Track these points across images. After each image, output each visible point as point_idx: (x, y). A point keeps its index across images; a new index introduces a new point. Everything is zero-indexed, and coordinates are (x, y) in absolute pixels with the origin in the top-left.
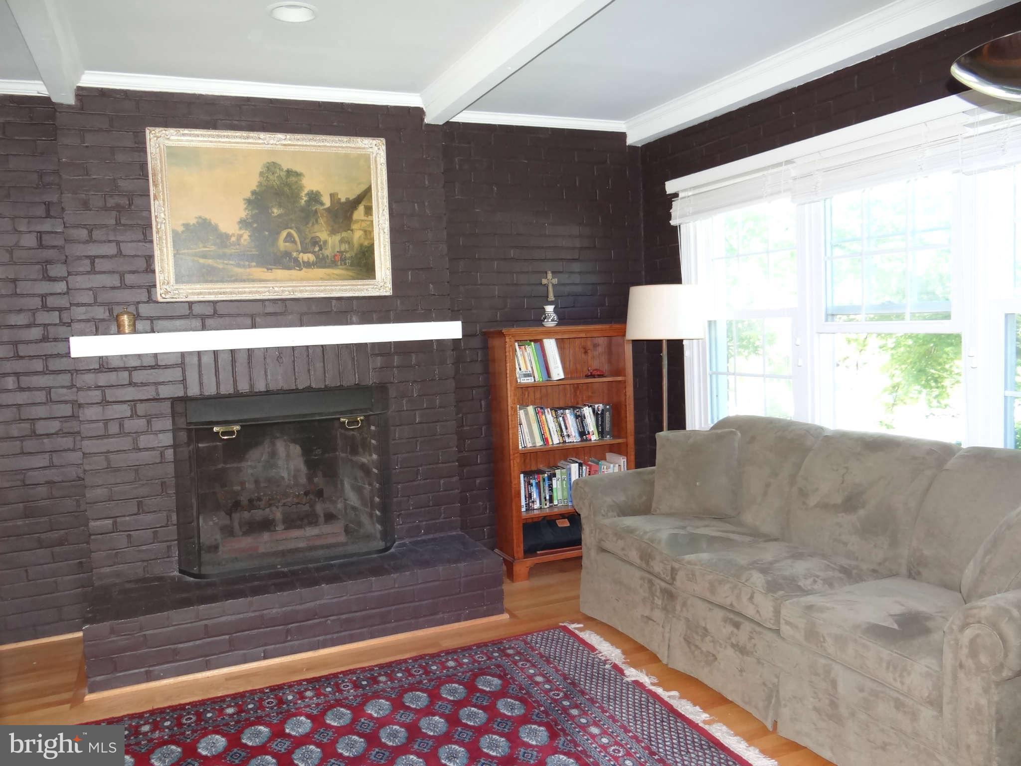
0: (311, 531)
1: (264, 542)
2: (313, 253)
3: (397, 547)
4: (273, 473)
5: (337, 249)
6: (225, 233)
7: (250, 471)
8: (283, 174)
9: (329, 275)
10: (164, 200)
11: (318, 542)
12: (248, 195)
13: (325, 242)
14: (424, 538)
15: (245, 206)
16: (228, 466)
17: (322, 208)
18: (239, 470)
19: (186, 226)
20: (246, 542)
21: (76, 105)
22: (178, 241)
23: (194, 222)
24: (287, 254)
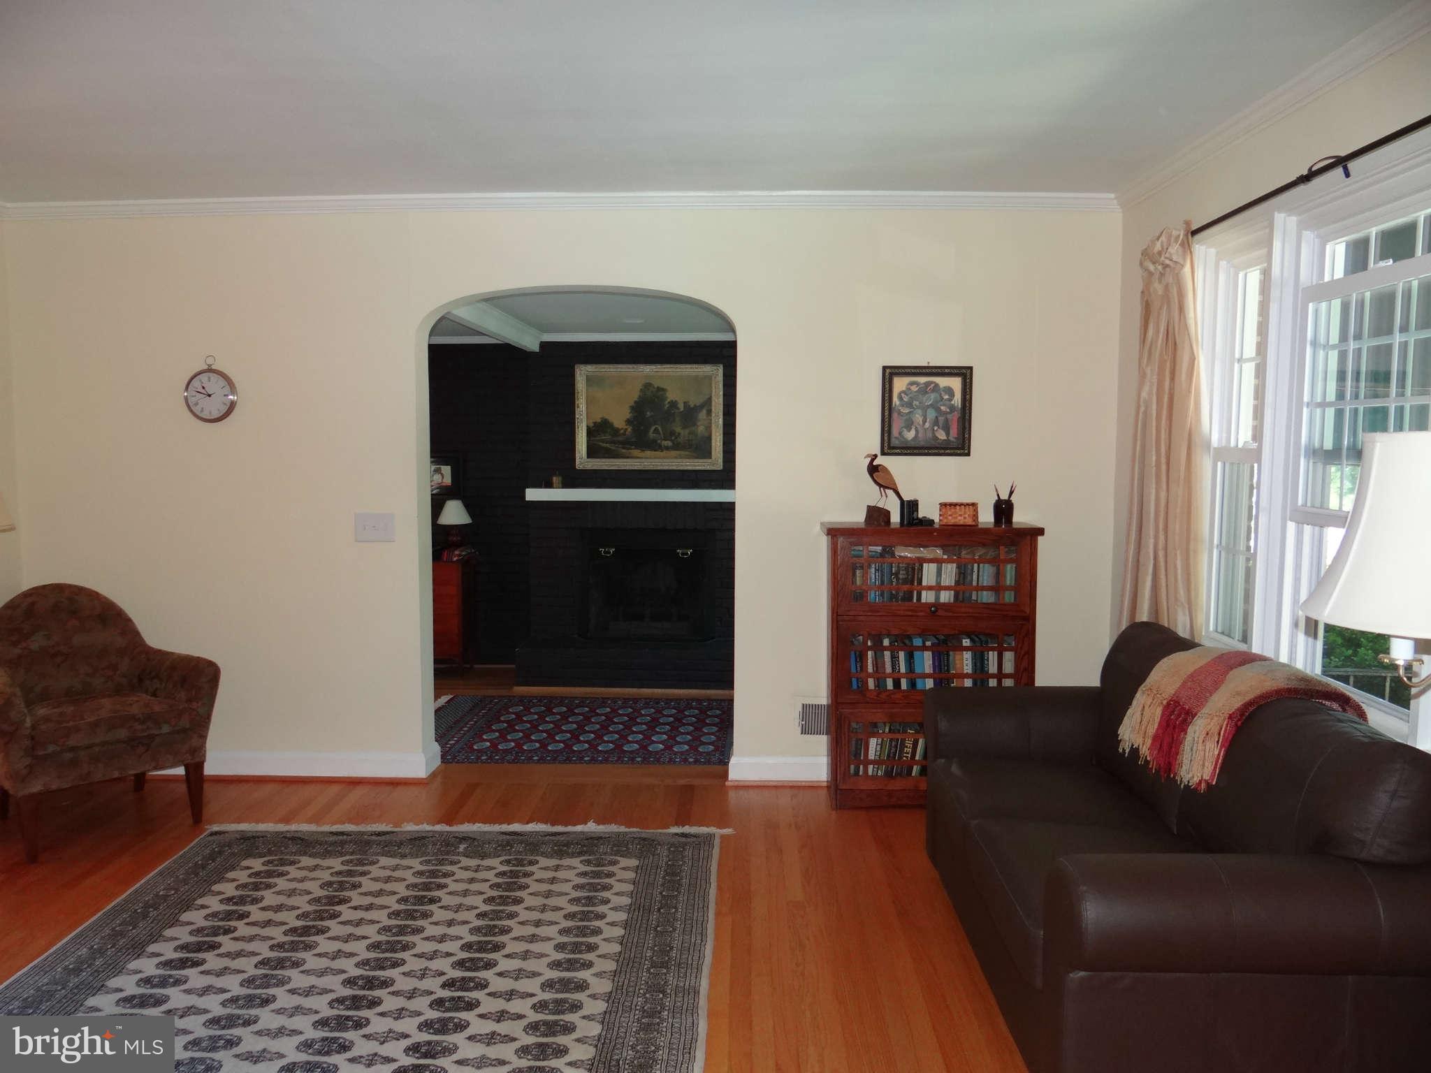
2: (671, 440)
5: (687, 439)
6: (617, 428)
8: (654, 390)
9: (680, 455)
10: (582, 408)
12: (632, 403)
13: (679, 434)
15: (630, 411)
17: (677, 411)
19: (595, 423)
21: (539, 352)
22: (590, 433)
23: (599, 421)
24: (655, 441)
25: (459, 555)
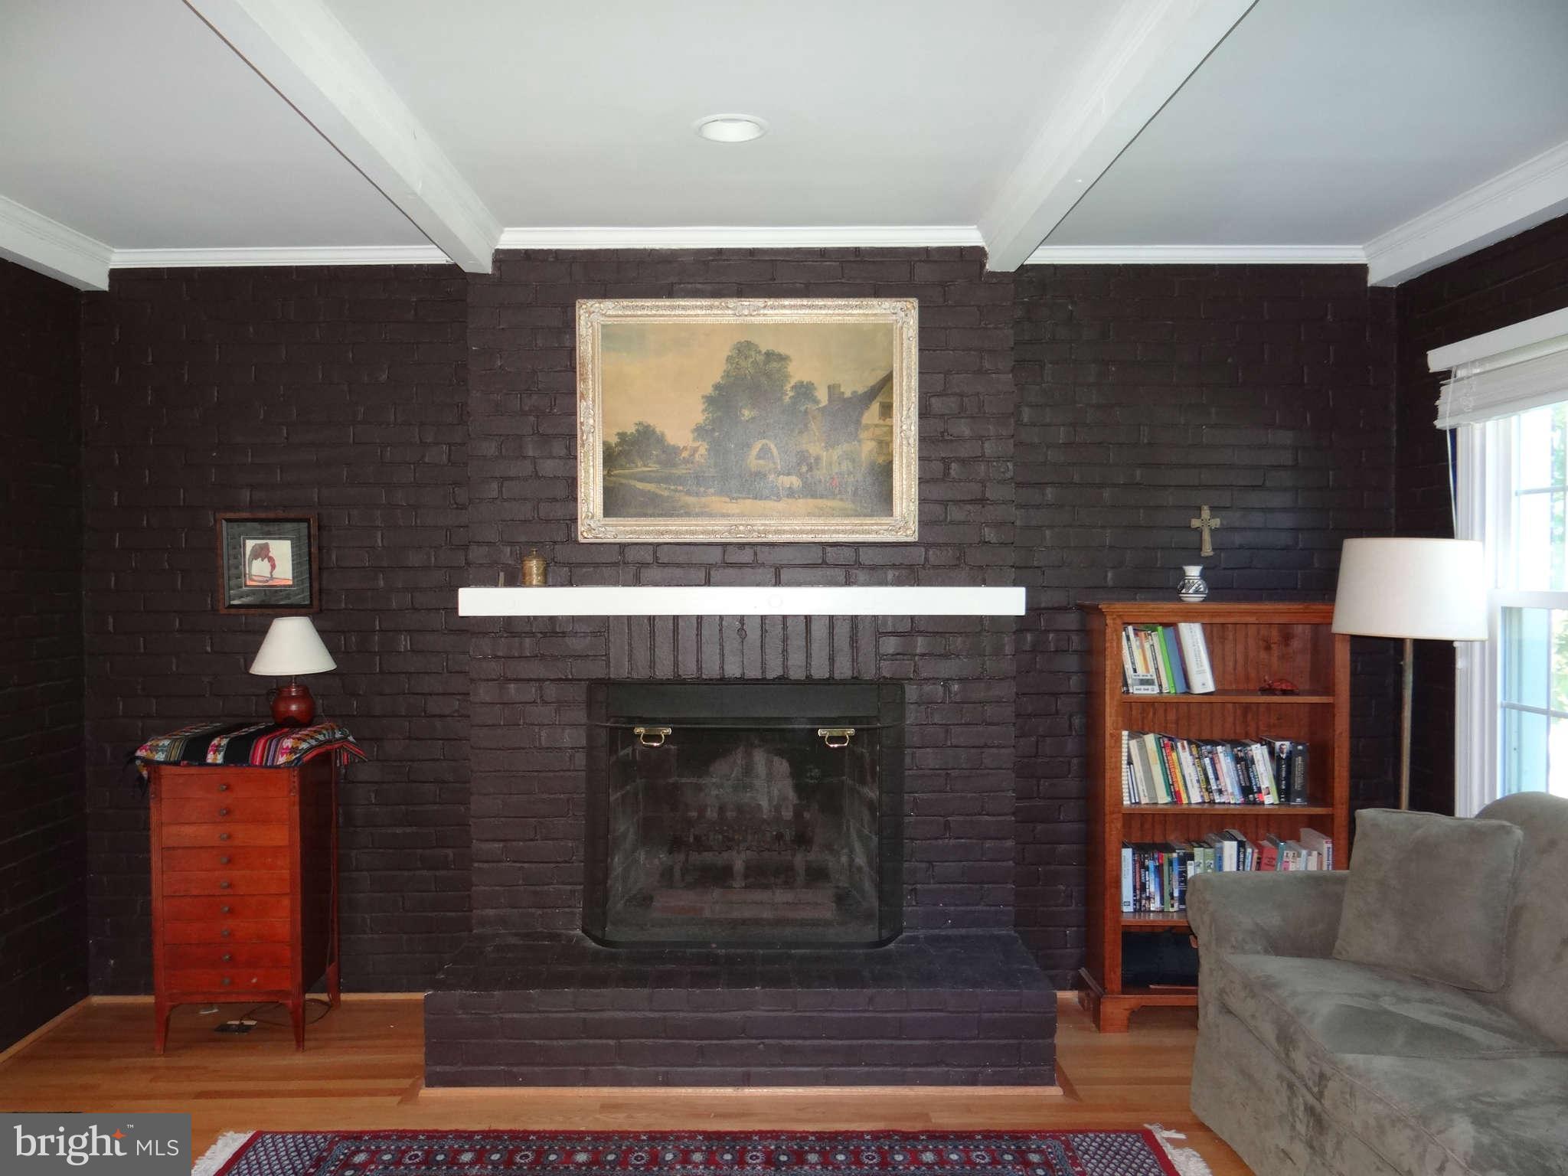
0: (781, 896)
1: (712, 903)
2: (801, 475)
3: (902, 942)
4: (746, 797)
5: (836, 469)
6: (674, 446)
7: (714, 792)
8: (760, 358)
9: (821, 509)
10: (594, 401)
11: (791, 915)
12: (709, 390)
13: (818, 459)
14: (950, 932)
15: (703, 407)
16: (684, 780)
17: (814, 407)
18: (699, 788)
19: (622, 436)
20: (687, 898)
21: (493, 274)
22: (610, 458)
23: (631, 429)
24: (760, 475)
25: (293, 750)
